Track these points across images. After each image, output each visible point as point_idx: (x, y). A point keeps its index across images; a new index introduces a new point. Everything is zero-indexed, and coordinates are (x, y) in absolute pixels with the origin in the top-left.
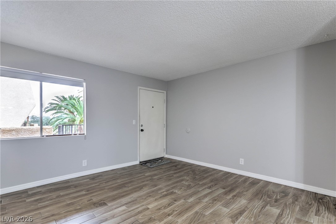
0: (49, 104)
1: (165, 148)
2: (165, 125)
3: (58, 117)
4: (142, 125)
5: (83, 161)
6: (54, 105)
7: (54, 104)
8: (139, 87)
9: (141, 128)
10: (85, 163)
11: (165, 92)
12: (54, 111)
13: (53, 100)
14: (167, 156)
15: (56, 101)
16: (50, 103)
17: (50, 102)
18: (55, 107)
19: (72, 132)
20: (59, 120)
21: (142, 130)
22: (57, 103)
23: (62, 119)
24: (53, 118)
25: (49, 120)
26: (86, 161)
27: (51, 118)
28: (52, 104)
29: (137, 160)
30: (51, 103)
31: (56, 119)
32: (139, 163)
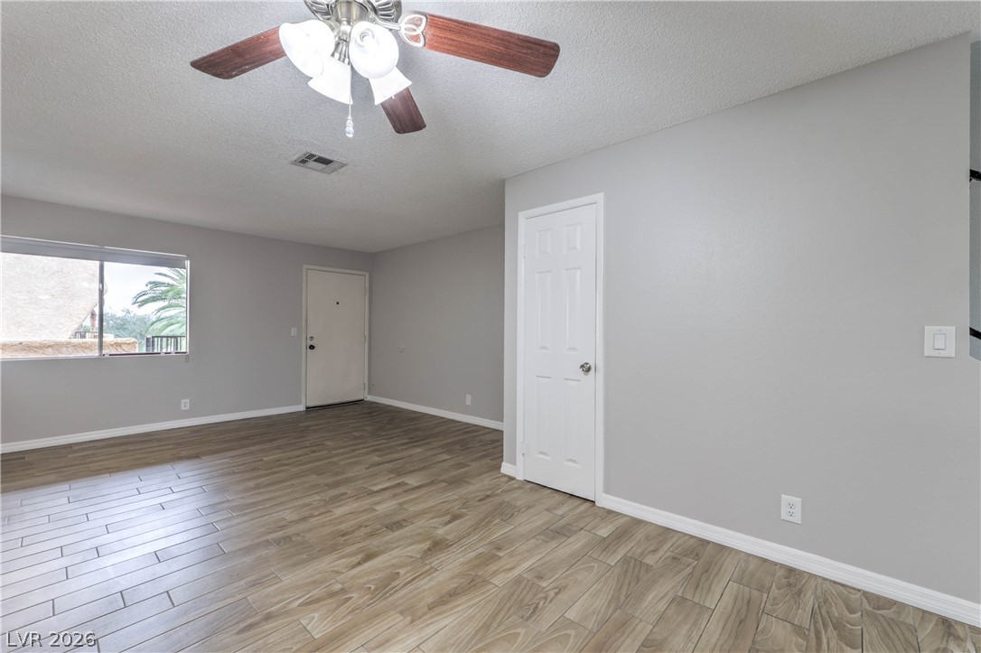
0: (150, 286)
1: (366, 382)
2: (367, 338)
3: (171, 317)
4: (312, 337)
5: (183, 401)
6: (163, 288)
7: (162, 284)
8: (305, 267)
9: (310, 343)
10: (185, 404)
11: (367, 275)
12: (161, 304)
13: (160, 274)
14: (369, 398)
15: (168, 276)
16: (150, 283)
17: (153, 280)
18: (163, 293)
19: (161, 348)
20: (172, 324)
21: (312, 347)
22: (171, 282)
23: (179, 322)
24: (156, 321)
25: (148, 323)
26: (188, 400)
27: (154, 320)
28: (156, 284)
29: (300, 403)
30: (154, 282)
31: (165, 322)
32: (305, 409)
